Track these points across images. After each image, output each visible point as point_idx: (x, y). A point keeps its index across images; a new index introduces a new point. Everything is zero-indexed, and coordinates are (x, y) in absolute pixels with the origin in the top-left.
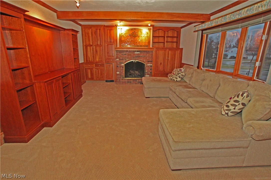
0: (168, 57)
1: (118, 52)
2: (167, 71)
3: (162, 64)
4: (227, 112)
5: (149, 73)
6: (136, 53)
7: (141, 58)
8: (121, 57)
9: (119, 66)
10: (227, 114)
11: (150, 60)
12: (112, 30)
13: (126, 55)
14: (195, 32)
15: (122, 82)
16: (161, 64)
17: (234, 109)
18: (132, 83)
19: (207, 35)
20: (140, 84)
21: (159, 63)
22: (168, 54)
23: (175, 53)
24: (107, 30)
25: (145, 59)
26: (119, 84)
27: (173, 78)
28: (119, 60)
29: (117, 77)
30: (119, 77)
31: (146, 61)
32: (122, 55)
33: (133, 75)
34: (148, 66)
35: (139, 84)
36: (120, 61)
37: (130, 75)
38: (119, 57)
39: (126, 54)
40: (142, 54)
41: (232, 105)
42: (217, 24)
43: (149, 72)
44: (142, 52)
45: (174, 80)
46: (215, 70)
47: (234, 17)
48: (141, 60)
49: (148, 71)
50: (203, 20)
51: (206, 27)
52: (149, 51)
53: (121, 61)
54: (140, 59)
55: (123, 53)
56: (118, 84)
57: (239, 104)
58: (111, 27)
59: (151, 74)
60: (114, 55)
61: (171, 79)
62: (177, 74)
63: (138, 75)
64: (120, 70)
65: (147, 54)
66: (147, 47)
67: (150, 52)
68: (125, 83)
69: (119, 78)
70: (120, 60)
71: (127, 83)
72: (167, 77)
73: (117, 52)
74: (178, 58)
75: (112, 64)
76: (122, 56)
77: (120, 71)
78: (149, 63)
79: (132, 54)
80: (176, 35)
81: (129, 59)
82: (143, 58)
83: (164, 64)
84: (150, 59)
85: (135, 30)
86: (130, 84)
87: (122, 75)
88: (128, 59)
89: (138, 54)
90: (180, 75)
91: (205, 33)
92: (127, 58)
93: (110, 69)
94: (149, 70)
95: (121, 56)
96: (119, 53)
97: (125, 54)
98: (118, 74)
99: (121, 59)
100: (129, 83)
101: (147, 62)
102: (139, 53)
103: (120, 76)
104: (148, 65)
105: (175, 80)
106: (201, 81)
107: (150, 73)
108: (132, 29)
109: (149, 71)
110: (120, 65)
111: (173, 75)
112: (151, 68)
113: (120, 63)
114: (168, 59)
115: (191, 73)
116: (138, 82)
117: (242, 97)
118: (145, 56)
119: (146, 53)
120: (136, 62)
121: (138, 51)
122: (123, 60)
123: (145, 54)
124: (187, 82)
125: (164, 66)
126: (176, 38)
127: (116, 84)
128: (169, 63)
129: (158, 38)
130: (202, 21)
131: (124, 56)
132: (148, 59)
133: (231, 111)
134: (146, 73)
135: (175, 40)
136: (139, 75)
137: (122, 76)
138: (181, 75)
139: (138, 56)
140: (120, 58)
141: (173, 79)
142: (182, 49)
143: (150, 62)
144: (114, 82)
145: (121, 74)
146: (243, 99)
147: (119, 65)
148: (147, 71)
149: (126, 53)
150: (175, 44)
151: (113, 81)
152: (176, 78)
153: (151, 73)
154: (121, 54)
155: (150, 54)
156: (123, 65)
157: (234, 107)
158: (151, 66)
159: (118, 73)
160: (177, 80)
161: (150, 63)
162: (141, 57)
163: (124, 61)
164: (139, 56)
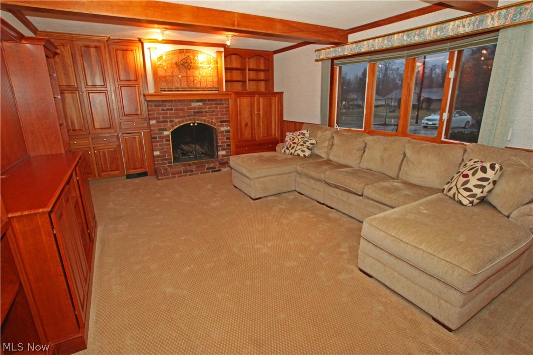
0: (259, 110)
1: (154, 104)
2: (258, 138)
3: (249, 125)
4: (471, 199)
5: (226, 147)
6: (193, 104)
7: (205, 116)
8: (161, 116)
9: (159, 138)
10: (472, 202)
11: (225, 120)
12: (128, 52)
13: (171, 111)
14: (316, 61)
15: (173, 174)
16: (246, 125)
17: (482, 192)
18: (194, 172)
19: (340, 68)
20: (212, 172)
21: (243, 125)
22: (259, 104)
23: (271, 102)
24: (117, 50)
25: (214, 117)
26: (166, 179)
27: (295, 151)
28: (156, 124)
29: (156, 163)
30: (160, 162)
31: (218, 122)
32: (163, 110)
33: (190, 154)
34: (222, 132)
35: (209, 172)
36: (161, 126)
37: (184, 154)
38: (156, 116)
39: (172, 109)
40: (208, 106)
41: (476, 186)
42: (373, 49)
43: (225, 144)
44: (207, 102)
45: (299, 155)
46: (363, 129)
47: (411, 40)
48: (207, 119)
49: (222, 143)
50: (338, 40)
51: (345, 54)
52: (221, 100)
53: (162, 124)
54: (204, 118)
55: (166, 106)
56: (161, 179)
57: (490, 183)
58: (127, 44)
59: (230, 149)
60: (139, 113)
61: (291, 154)
62: (302, 143)
63: (201, 153)
64: (160, 145)
65: (219, 106)
66: (217, 92)
67: (224, 102)
68: (179, 175)
69: (160, 164)
70: (158, 122)
71: (183, 174)
72: (275, 150)
73: (149, 104)
74: (275, 112)
75: (139, 134)
76: (163, 114)
77: (162, 149)
78: (222, 126)
79: (185, 108)
80: (262, 67)
81: (180, 120)
82: (210, 115)
83: (252, 124)
84: (225, 116)
85: (188, 54)
86: (190, 175)
87: (167, 157)
88: (177, 120)
89: (200, 108)
90: (308, 144)
91: (338, 64)
92: (176, 118)
93: (134, 145)
94: (225, 140)
95: (160, 114)
96: (155, 106)
97: (170, 108)
98: (158, 156)
99: (161, 120)
100: (188, 174)
101: (220, 123)
102: (201, 104)
103: (162, 160)
104: (223, 129)
105: (302, 154)
106: (358, 152)
107: (227, 145)
108: (181, 51)
109: (226, 142)
110: (161, 133)
111: (295, 145)
112: (227, 135)
113: (159, 130)
114: (259, 115)
115: (327, 138)
116: (207, 169)
117: (494, 170)
118: (213, 111)
119: (215, 104)
120: (196, 124)
121: (198, 101)
122: (167, 124)
123: (213, 106)
124: (324, 155)
125: (252, 129)
126: (264, 72)
127: (158, 179)
128: (261, 123)
129: (231, 72)
130: (336, 41)
131: (168, 112)
132: (219, 116)
133: (476, 197)
134: (220, 146)
135: (262, 75)
136: (203, 153)
137: (166, 159)
138: (310, 144)
139: (199, 112)
140: (159, 118)
141: (296, 154)
142: (282, 93)
143: (224, 124)
144: (147, 175)
145: (165, 156)
146: (495, 174)
147: (157, 134)
148: (220, 142)
149: (171, 106)
150: (262, 84)
151: (145, 174)
152: (303, 151)
153: (229, 145)
154: (161, 108)
155: (224, 105)
156: (166, 133)
157: (481, 190)
158: (228, 131)
159: (157, 153)
160: (304, 155)
161: (227, 126)
162: (206, 112)
163: (169, 124)
164: (202, 112)
